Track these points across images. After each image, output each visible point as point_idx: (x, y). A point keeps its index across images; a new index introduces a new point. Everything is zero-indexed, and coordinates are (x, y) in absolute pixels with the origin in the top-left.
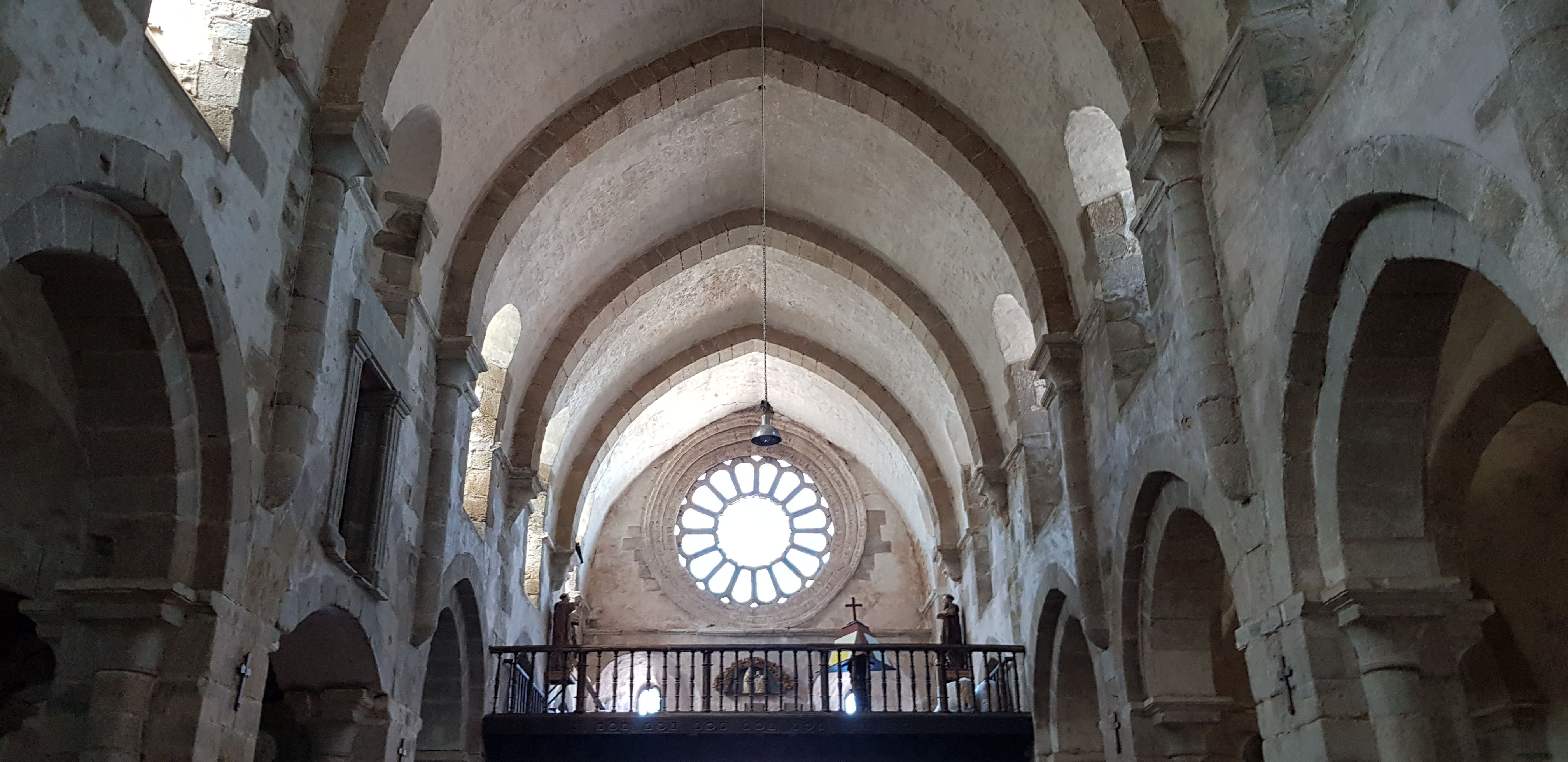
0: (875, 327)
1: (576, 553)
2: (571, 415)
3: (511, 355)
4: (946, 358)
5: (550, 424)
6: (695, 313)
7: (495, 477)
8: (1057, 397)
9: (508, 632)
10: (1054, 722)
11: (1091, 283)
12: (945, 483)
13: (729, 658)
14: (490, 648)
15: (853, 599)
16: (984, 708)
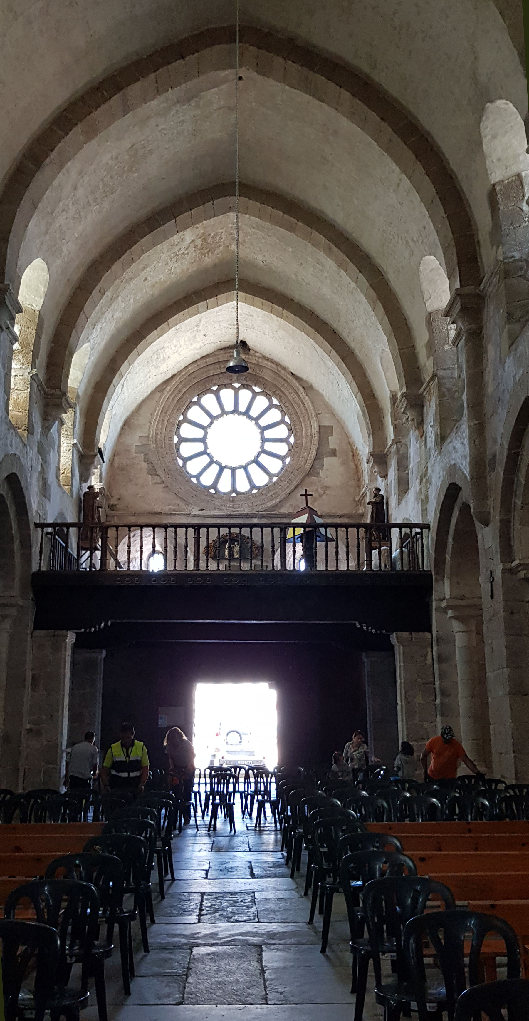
0: (329, 282)
1: (99, 455)
2: (92, 349)
3: (42, 301)
4: (382, 308)
5: (75, 355)
6: (188, 269)
7: (34, 396)
8: (464, 338)
9: (49, 513)
10: (447, 578)
11: (495, 247)
12: (378, 405)
13: (213, 533)
14: (35, 524)
15: (306, 490)
16: (398, 568)
